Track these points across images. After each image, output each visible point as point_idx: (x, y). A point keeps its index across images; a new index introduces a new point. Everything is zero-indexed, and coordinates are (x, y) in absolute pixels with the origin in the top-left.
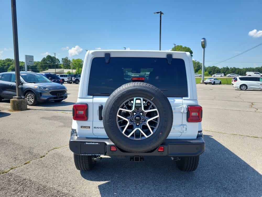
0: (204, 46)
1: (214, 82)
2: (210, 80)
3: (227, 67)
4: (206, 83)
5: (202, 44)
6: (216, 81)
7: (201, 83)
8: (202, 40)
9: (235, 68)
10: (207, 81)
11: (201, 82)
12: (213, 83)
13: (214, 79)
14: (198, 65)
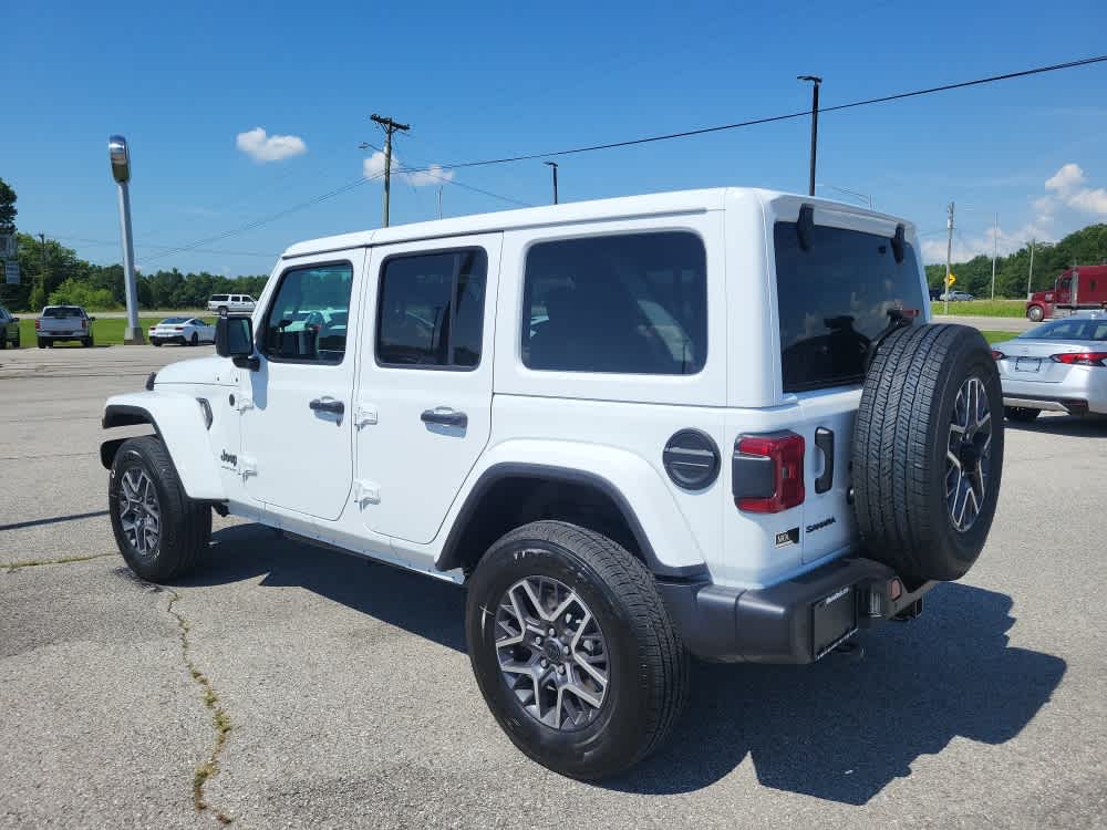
0: (122, 174)
1: (195, 335)
2: (177, 329)
3: (175, 271)
4: (158, 342)
5: (116, 162)
6: (199, 329)
7: (128, 342)
8: (115, 146)
9: (205, 275)
10: (163, 331)
11: (129, 335)
12: (189, 339)
13: (193, 322)
14: (57, 257)
